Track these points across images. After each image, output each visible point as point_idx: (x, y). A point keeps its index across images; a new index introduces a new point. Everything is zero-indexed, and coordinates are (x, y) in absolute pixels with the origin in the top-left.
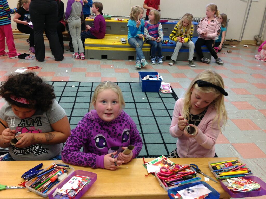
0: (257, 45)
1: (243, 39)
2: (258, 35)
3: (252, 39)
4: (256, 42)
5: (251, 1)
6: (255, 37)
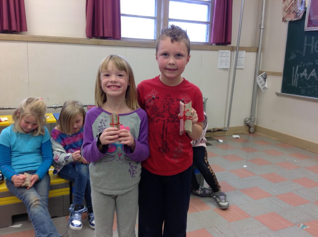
0: (250, 132)
2: (249, 117)
3: (242, 124)
4: (248, 128)
5: (235, 69)
6: (245, 121)
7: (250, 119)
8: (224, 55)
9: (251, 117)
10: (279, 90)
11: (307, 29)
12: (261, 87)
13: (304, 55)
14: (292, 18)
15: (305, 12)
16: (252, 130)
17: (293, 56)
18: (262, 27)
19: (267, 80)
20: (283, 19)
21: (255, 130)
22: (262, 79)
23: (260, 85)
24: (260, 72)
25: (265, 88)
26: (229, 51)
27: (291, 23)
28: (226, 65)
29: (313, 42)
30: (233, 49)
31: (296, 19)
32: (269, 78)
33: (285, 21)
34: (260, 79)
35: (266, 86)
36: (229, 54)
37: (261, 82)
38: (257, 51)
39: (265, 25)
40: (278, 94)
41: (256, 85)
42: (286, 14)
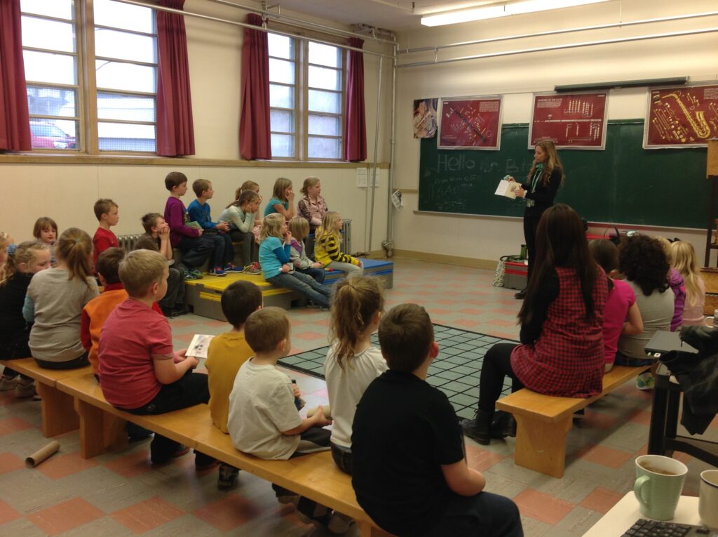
0: (388, 257)
1: (372, 250)
2: (386, 239)
3: (379, 248)
4: (385, 251)
5: (374, 187)
6: (383, 244)
7: (387, 241)
8: (362, 172)
9: (388, 239)
10: (416, 209)
11: (439, 147)
12: (396, 206)
13: (438, 172)
14: (424, 135)
15: (437, 131)
16: (390, 254)
17: (428, 174)
18: (393, 142)
19: (402, 198)
20: (415, 135)
21: (393, 255)
22: (396, 198)
23: (395, 204)
24: (394, 190)
25: (401, 207)
26: (365, 169)
27: (423, 140)
28: (364, 183)
29: (446, 160)
30: (368, 166)
31: (428, 137)
32: (404, 196)
33: (417, 137)
34: (394, 197)
35: (402, 204)
36: (366, 172)
37: (395, 201)
38: (390, 167)
39: (395, 140)
40: (415, 212)
41: (391, 206)
42: (417, 130)
